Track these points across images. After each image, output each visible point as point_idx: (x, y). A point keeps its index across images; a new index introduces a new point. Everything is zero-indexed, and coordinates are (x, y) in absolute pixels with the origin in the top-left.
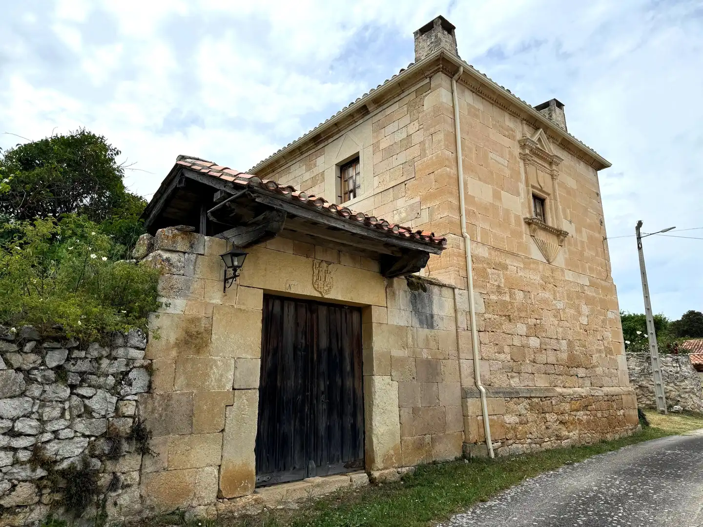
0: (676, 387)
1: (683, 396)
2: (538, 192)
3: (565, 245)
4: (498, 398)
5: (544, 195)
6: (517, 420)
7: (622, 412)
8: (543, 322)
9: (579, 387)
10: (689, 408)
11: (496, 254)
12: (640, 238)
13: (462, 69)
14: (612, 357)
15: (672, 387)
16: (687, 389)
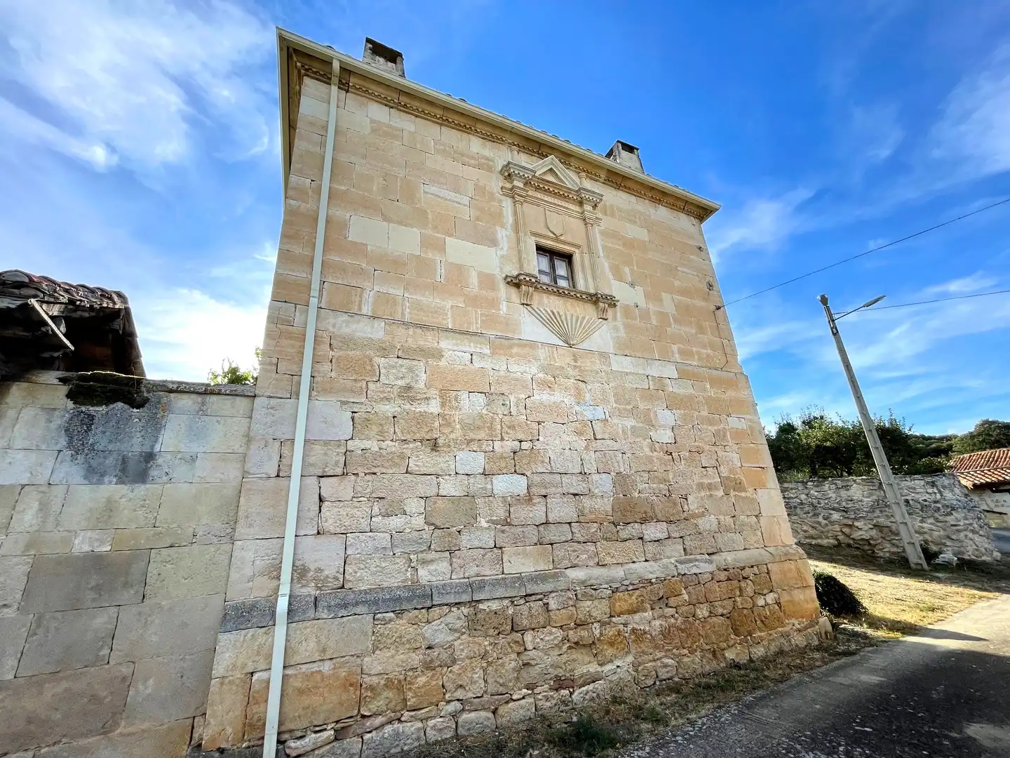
0: (938, 524)
1: (954, 537)
2: (552, 243)
3: (615, 318)
4: (345, 619)
5: (566, 248)
6: (416, 659)
7: (770, 598)
8: (538, 445)
9: (646, 561)
10: (969, 556)
11: (411, 333)
12: (833, 321)
13: (336, 65)
14: (743, 494)
15: (931, 524)
16: (959, 525)
